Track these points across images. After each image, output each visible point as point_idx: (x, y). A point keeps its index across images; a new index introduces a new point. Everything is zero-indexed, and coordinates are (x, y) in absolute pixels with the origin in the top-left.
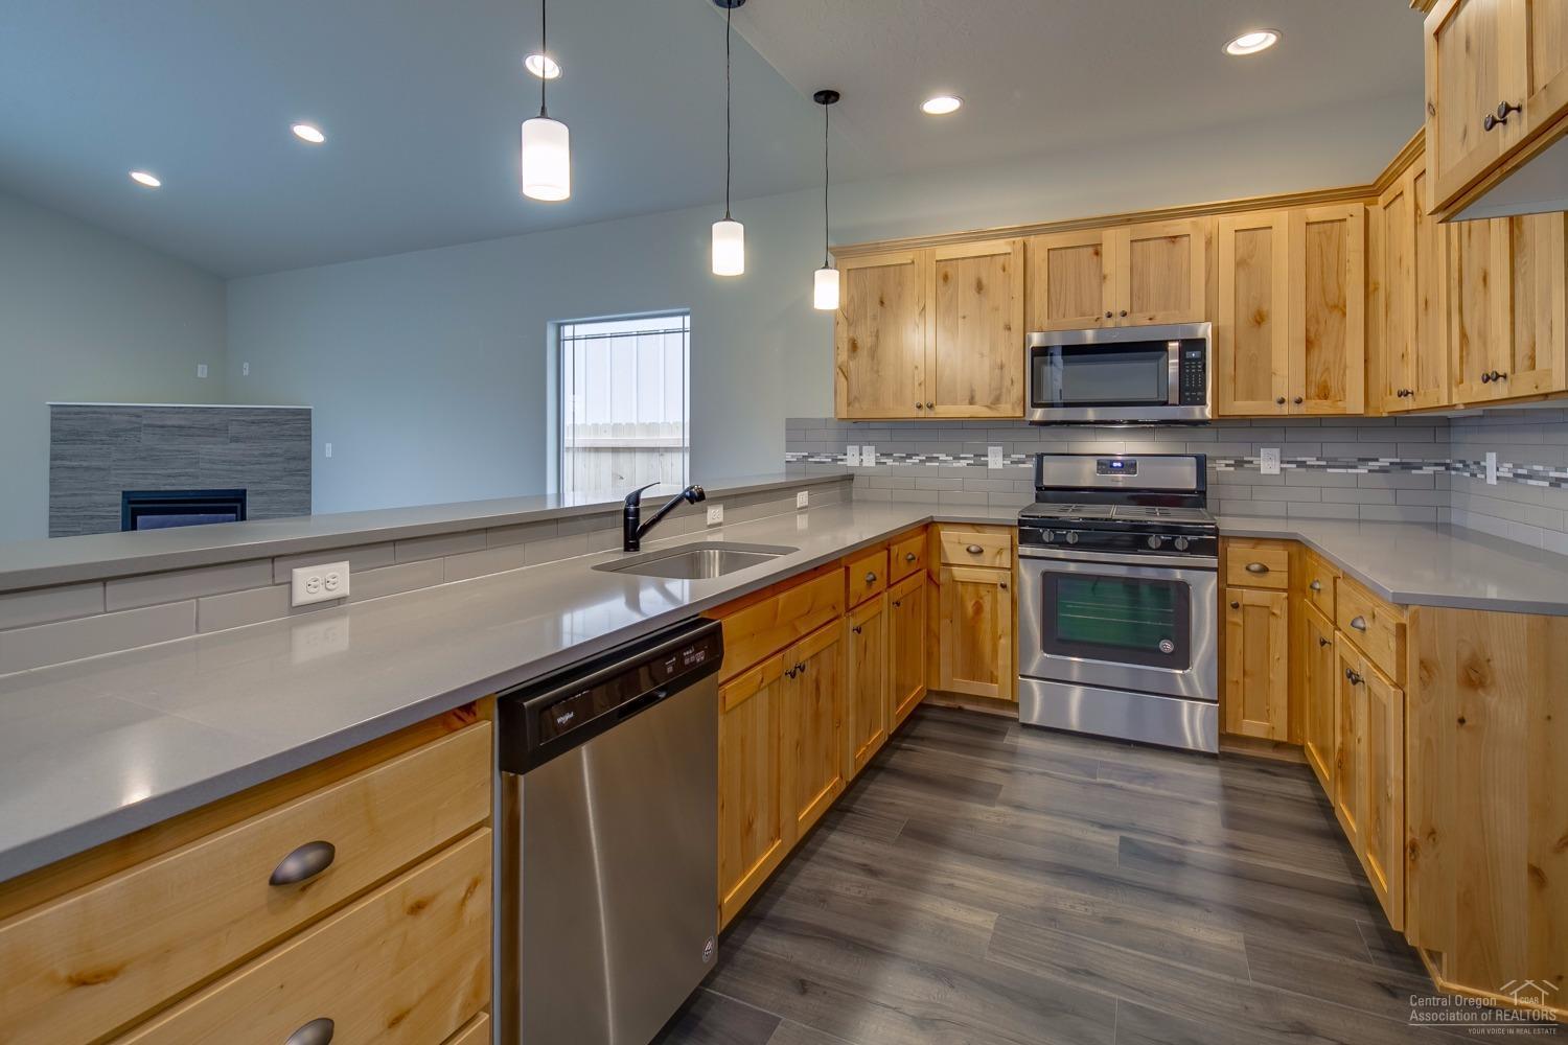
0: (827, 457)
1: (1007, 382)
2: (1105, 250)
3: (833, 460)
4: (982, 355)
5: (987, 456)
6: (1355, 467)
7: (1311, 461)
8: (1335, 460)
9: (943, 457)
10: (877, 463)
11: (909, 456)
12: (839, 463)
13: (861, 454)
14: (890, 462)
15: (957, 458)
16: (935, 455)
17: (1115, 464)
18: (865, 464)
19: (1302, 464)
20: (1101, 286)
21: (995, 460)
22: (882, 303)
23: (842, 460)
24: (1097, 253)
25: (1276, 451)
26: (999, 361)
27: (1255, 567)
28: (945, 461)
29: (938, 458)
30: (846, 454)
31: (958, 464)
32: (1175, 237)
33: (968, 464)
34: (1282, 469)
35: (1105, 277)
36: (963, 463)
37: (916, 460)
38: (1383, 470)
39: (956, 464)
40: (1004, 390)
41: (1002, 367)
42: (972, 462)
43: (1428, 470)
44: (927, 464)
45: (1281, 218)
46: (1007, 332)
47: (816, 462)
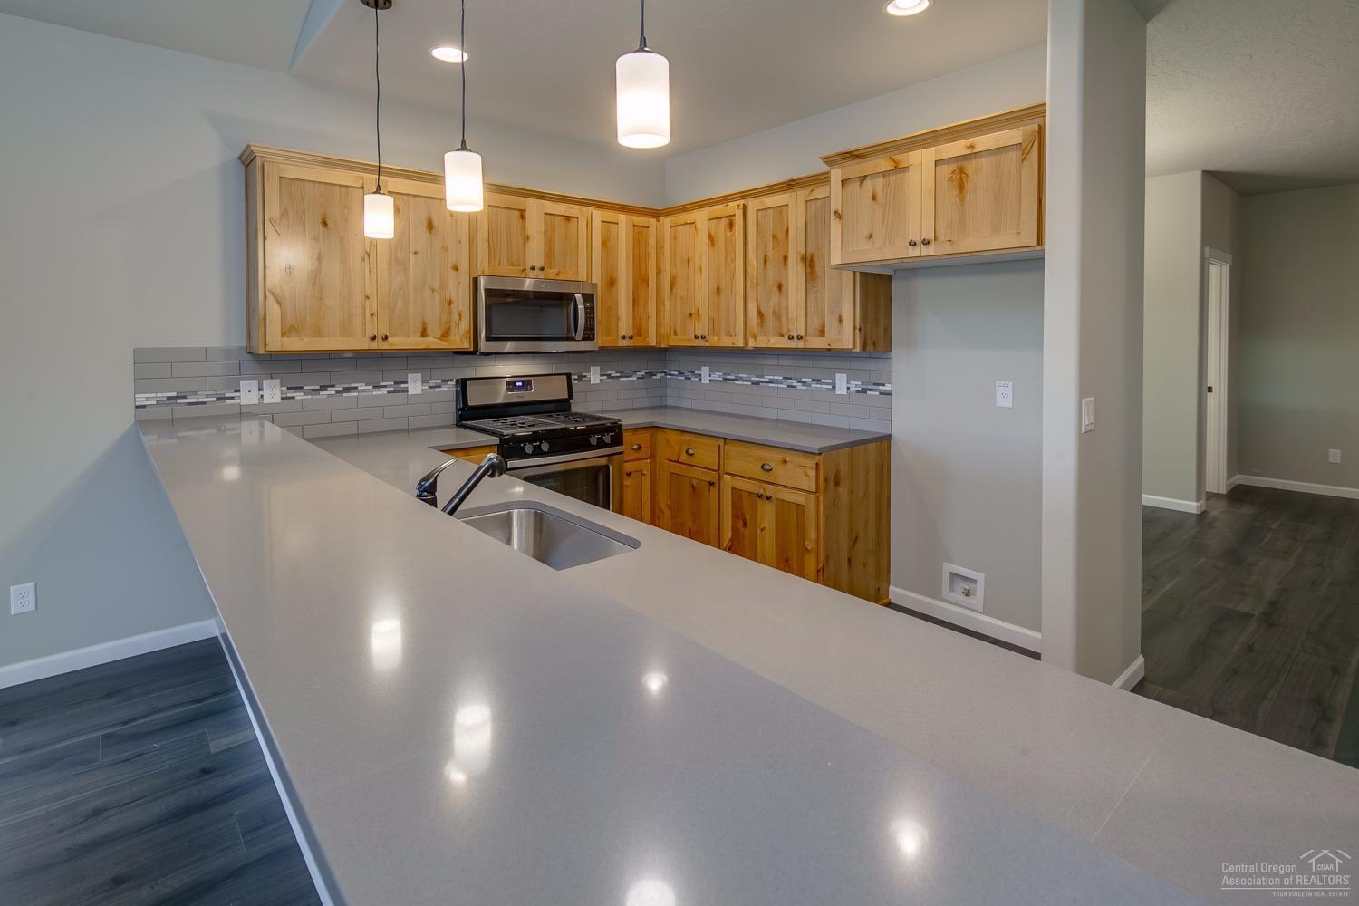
0: (207, 396)
1: (456, 317)
2: (528, 215)
3: (218, 399)
4: (433, 290)
5: (406, 383)
6: (631, 376)
7: (614, 374)
8: (623, 372)
9: (361, 386)
10: (282, 398)
11: (324, 388)
12: (228, 402)
13: (260, 389)
14: (299, 396)
15: (377, 387)
16: (353, 385)
17: (518, 384)
18: (267, 400)
19: (609, 376)
20: (525, 243)
21: (415, 386)
22: (325, 224)
23: (232, 398)
24: (523, 217)
25: (598, 368)
26: (448, 298)
27: (635, 447)
28: (364, 390)
29: (356, 388)
30: (239, 391)
31: (379, 393)
32: (570, 217)
33: (389, 392)
34: (601, 380)
35: (528, 238)
36: (384, 391)
37: (331, 391)
38: (642, 377)
39: (376, 393)
40: (453, 324)
41: (450, 303)
42: (392, 389)
43: (659, 376)
44: (345, 395)
45: (622, 218)
46: (455, 272)
47: (189, 404)
